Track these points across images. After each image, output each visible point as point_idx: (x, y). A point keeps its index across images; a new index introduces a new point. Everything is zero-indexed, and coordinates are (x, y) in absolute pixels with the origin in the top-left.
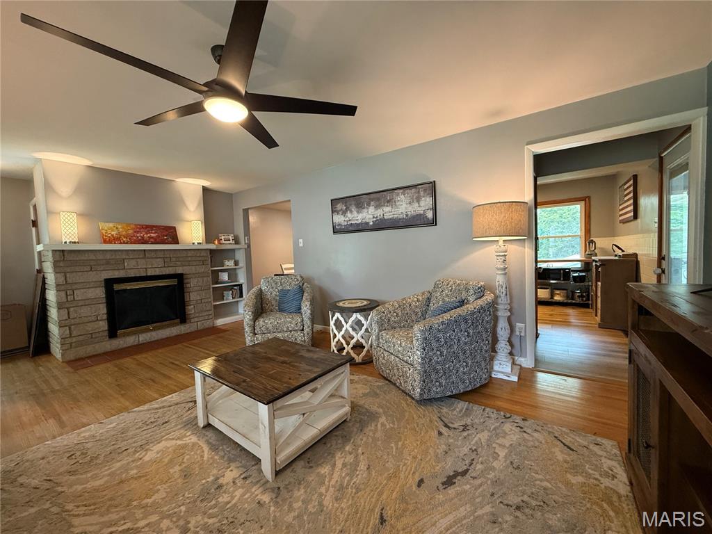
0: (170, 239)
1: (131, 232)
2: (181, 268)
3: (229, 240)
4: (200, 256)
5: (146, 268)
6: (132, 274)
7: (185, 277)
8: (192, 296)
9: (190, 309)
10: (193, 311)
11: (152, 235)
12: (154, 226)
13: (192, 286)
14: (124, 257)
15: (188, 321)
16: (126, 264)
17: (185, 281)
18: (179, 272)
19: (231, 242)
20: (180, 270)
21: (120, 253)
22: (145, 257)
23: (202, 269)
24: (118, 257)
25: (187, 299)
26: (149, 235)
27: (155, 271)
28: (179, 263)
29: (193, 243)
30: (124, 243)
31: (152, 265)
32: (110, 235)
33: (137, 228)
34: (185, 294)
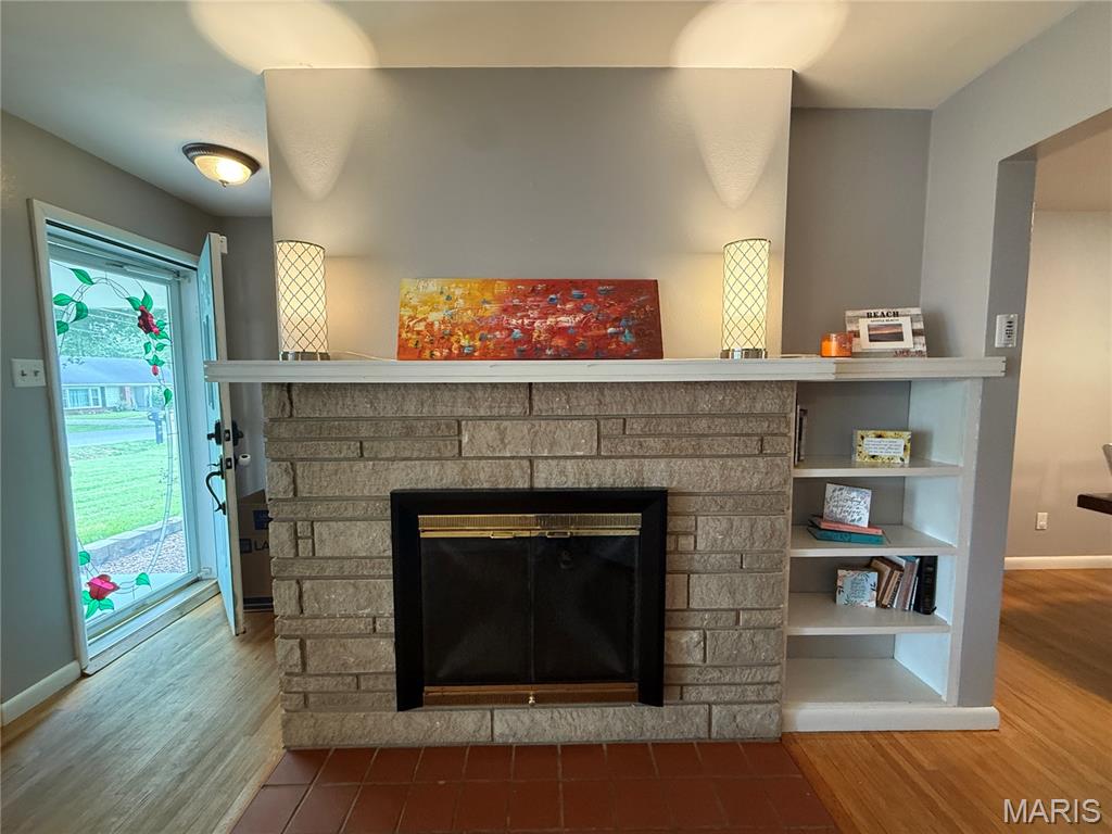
0: (628, 338)
1: (492, 309)
2: (663, 463)
3: (899, 337)
4: (747, 416)
5: (531, 460)
6: (484, 478)
7: (674, 504)
8: (696, 592)
9: (686, 646)
10: (698, 656)
11: (566, 321)
12: (574, 284)
13: (701, 546)
14: (460, 410)
15: (670, 694)
16: (465, 439)
17: (675, 524)
18: (655, 484)
19: (908, 342)
20: (656, 475)
21: (447, 395)
22: (529, 414)
23: (750, 475)
24: (441, 410)
25: (674, 600)
26: (550, 321)
27: (562, 472)
28: (655, 444)
29: (726, 354)
30: (464, 355)
31: (552, 445)
32: (421, 327)
33: (515, 293)
34: (668, 577)
